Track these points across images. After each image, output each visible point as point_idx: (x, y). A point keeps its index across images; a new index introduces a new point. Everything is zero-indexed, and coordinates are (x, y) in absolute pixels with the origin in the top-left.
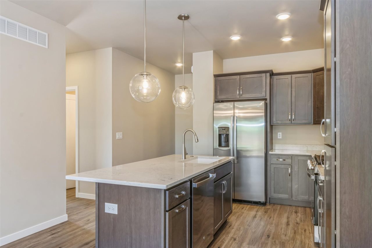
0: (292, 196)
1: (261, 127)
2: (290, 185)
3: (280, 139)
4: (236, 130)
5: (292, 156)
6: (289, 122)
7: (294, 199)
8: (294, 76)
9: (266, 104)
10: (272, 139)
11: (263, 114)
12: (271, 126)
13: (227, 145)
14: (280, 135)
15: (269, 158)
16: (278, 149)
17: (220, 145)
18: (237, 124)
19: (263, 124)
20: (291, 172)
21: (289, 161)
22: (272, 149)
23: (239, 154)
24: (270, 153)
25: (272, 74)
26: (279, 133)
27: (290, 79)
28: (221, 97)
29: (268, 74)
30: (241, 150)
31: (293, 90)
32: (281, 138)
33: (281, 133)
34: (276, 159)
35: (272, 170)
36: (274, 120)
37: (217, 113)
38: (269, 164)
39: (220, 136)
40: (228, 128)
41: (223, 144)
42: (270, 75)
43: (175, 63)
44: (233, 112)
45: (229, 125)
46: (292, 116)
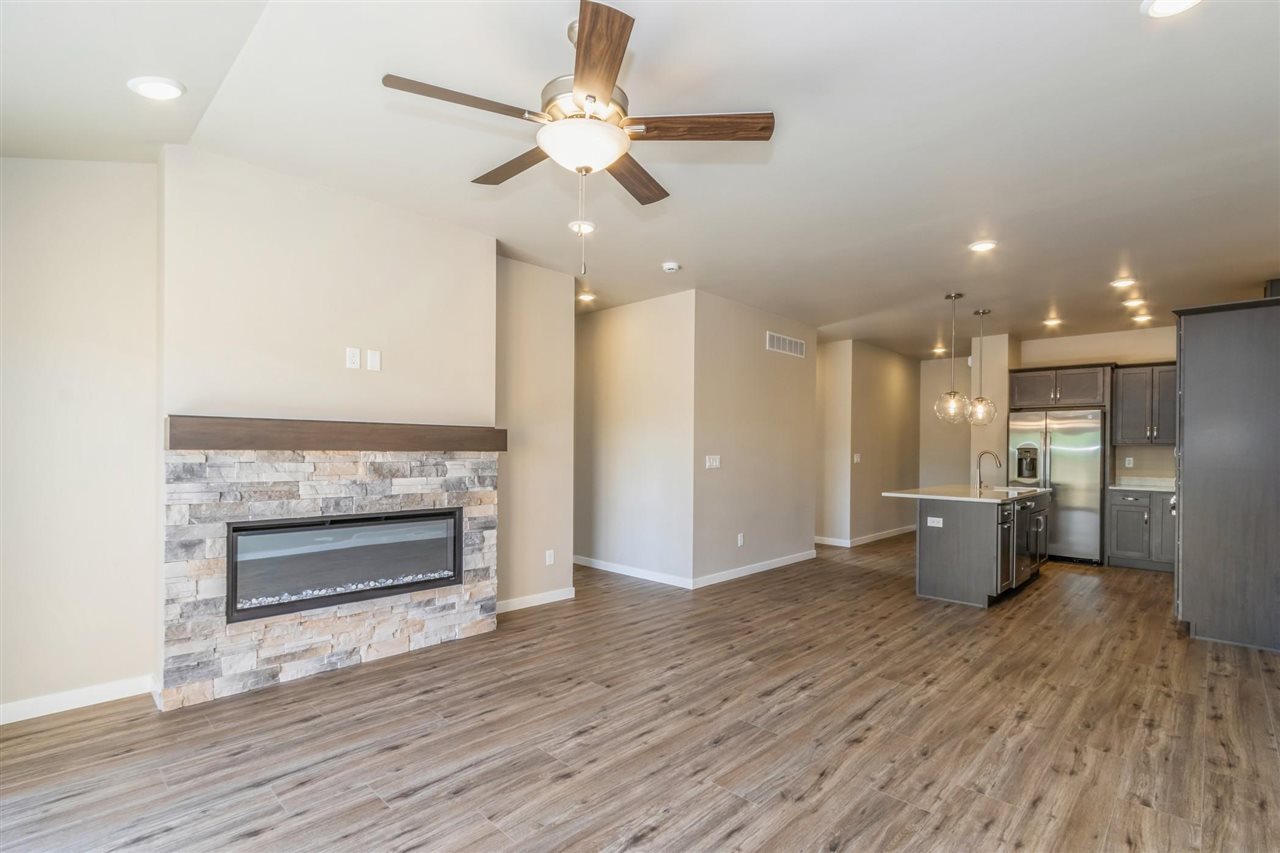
0: (1150, 555)
1: (1095, 452)
2: (1146, 538)
3: (1128, 468)
4: (1051, 456)
5: (1150, 494)
6: (1146, 440)
7: (1154, 559)
8: (1156, 369)
9: (1104, 415)
10: (1113, 468)
11: (1099, 425)
12: (1114, 448)
13: (1034, 475)
14: (1129, 462)
15: (1108, 497)
16: (1128, 483)
17: (1020, 474)
18: (1052, 447)
19: (1098, 447)
20: (1149, 517)
21: (1145, 501)
22: (1114, 483)
23: (1056, 490)
24: (1110, 488)
25: (1115, 367)
26: (1127, 459)
27: (1149, 376)
28: (1019, 404)
29: (1108, 369)
30: (1058, 485)
31: (1156, 391)
32: (1131, 466)
33: (1131, 459)
34: (1121, 498)
35: (1114, 513)
36: (1119, 437)
37: (1014, 425)
38: (1107, 505)
39: (1020, 461)
40: (1036, 450)
41: (1026, 472)
42: (1112, 369)
43: (933, 348)
44: (1044, 422)
45: (1037, 446)
46: (1152, 432)
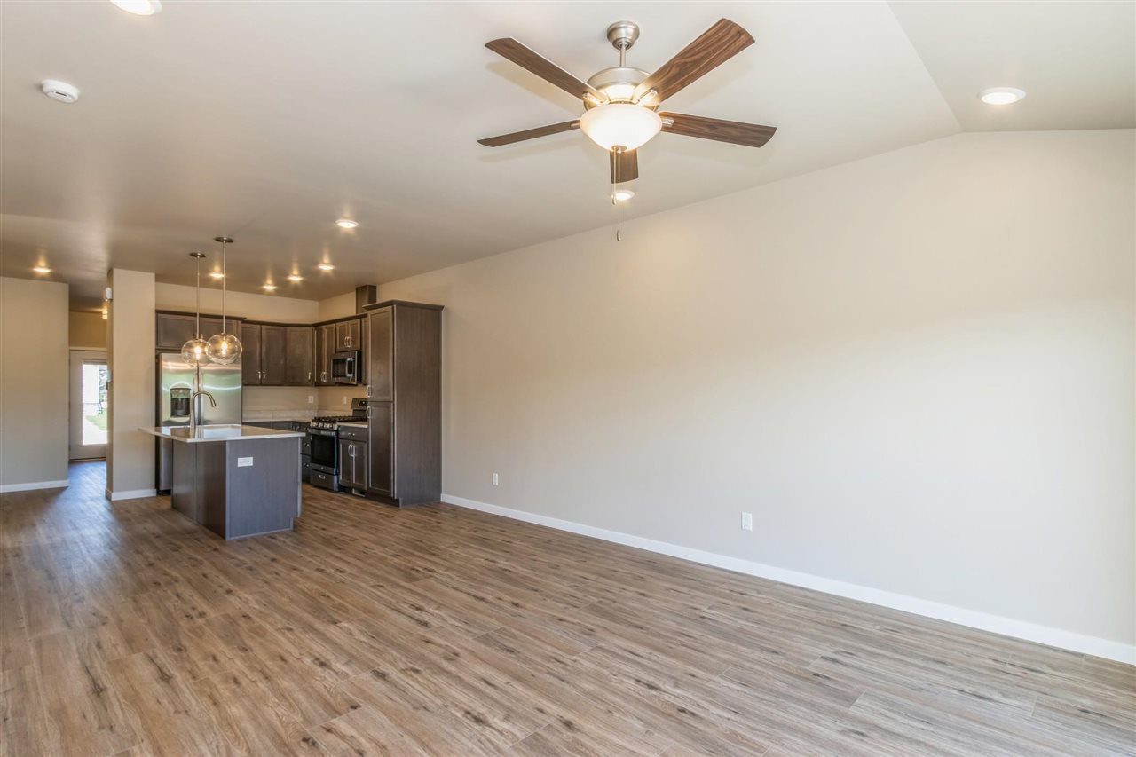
4: (199, 395)
13: (187, 414)
17: (173, 413)
27: (259, 329)
28: (164, 345)
29: (240, 322)
31: (264, 344)
37: (167, 365)
39: (173, 401)
40: (189, 390)
45: (191, 387)
46: (262, 375)
